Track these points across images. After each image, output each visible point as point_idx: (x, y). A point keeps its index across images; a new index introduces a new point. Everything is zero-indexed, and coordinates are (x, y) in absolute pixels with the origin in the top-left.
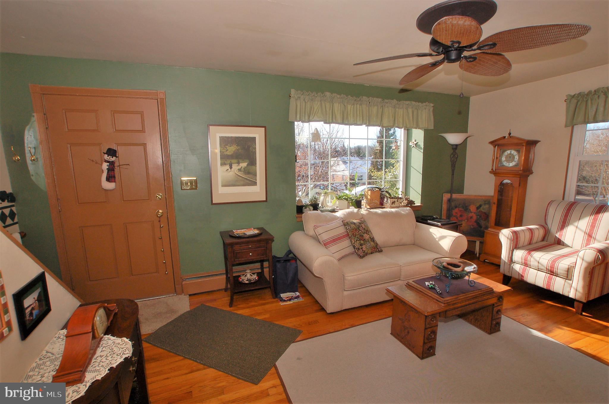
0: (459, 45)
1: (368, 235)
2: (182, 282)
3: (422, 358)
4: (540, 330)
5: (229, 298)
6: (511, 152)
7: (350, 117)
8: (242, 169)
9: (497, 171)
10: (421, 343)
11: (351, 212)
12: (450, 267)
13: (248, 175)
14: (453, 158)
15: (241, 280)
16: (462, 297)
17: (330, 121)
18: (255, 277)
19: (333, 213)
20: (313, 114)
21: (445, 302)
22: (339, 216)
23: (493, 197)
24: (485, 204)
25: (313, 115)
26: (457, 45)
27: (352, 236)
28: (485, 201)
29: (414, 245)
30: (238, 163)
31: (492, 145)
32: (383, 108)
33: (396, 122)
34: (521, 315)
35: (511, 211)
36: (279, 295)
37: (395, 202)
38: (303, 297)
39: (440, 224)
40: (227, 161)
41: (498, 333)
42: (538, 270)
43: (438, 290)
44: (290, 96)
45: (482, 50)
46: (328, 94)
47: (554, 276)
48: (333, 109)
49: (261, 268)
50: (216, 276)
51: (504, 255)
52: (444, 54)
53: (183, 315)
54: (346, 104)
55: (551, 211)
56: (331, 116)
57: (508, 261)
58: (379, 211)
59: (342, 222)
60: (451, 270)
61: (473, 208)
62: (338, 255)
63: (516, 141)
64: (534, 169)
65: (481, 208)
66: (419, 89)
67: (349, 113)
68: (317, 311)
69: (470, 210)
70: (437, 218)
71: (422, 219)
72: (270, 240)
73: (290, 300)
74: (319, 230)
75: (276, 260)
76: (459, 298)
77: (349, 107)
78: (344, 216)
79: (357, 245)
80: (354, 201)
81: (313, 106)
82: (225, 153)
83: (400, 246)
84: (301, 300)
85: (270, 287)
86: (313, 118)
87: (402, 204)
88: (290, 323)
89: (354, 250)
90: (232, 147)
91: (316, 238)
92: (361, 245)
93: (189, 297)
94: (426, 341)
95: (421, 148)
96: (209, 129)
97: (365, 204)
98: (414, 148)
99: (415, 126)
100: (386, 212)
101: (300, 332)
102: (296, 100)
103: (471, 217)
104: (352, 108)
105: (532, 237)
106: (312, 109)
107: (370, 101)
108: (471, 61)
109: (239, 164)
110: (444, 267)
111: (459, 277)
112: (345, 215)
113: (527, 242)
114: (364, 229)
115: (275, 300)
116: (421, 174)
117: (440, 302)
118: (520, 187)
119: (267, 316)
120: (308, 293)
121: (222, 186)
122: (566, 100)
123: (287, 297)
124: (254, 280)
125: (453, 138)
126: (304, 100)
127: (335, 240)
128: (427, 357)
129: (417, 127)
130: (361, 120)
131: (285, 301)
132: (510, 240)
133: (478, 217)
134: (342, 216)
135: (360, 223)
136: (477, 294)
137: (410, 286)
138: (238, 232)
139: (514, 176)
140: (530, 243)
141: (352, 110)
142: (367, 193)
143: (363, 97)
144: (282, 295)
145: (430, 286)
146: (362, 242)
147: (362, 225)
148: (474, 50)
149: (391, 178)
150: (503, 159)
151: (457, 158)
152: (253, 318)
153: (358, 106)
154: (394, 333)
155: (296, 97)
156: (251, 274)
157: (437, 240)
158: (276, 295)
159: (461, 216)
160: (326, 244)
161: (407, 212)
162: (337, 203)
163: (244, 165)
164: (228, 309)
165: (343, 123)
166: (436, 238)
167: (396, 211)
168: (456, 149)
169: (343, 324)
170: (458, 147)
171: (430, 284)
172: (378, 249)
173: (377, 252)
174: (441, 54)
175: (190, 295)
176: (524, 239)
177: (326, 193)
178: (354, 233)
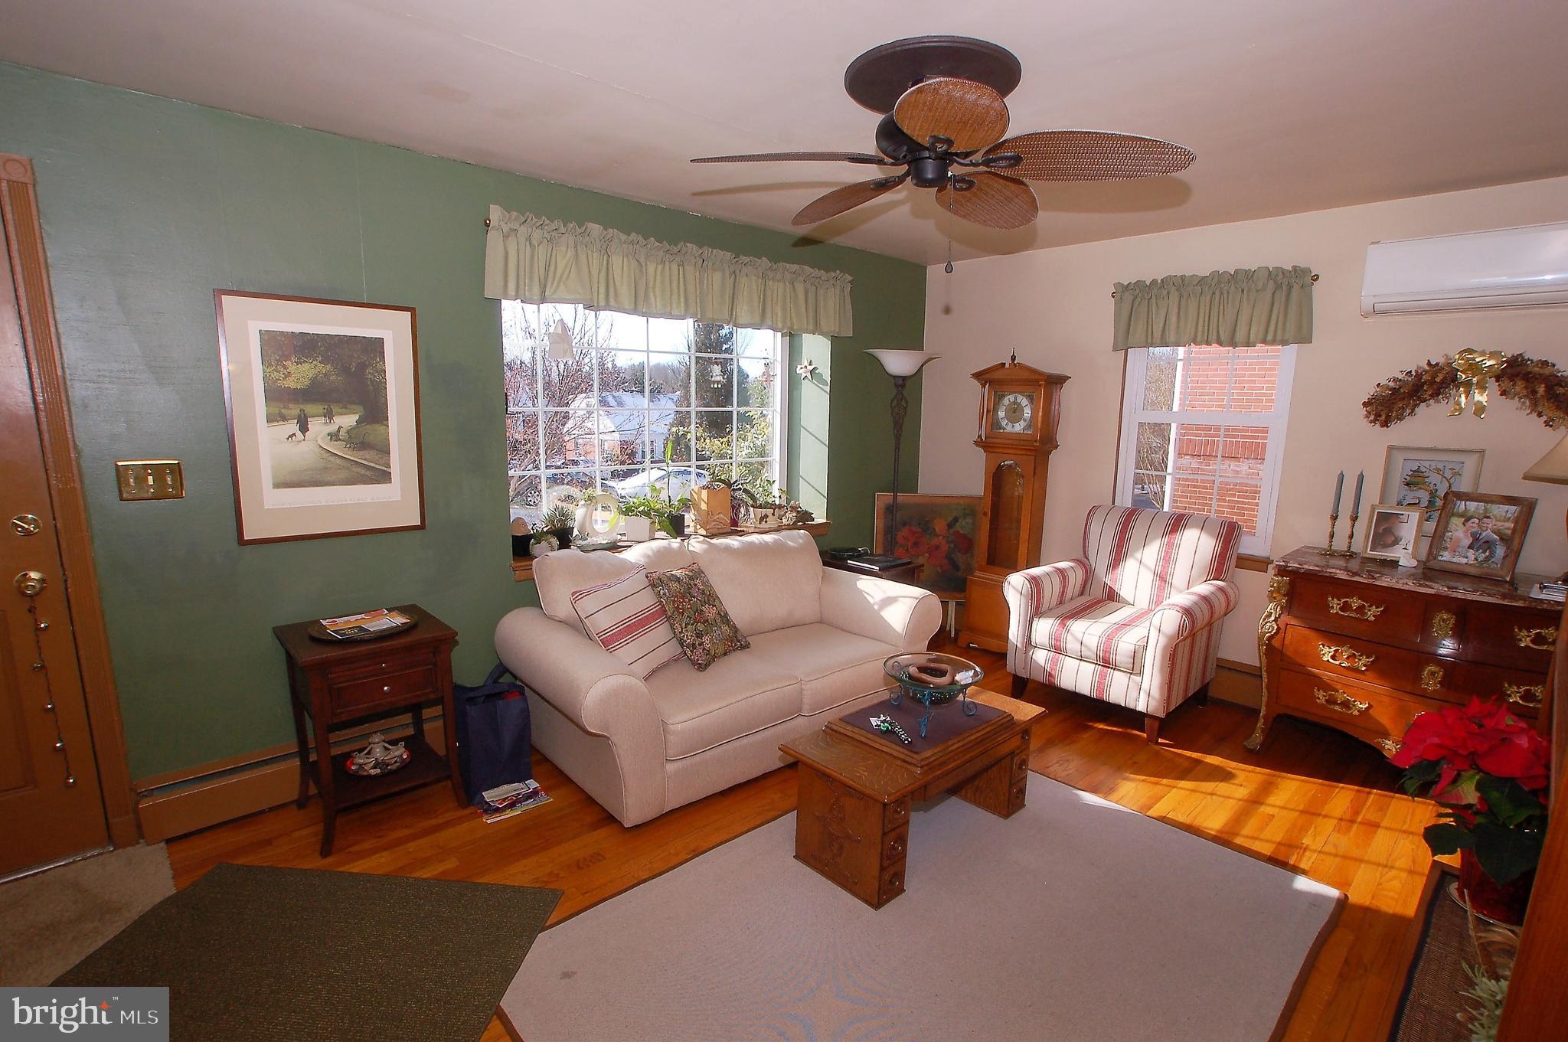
0: (949, 148)
1: (714, 608)
2: (137, 803)
3: (877, 903)
4: (1094, 790)
5: (320, 827)
6: (1016, 398)
7: (654, 292)
8: (342, 432)
9: (990, 440)
10: (875, 870)
11: (664, 547)
12: (925, 676)
13: (361, 453)
14: (897, 409)
15: (353, 768)
16: (955, 745)
17: (600, 304)
18: (400, 752)
19: (616, 554)
20: (553, 283)
21: (924, 763)
22: (633, 561)
23: (980, 498)
24: (965, 516)
25: (555, 285)
26: (945, 147)
27: (676, 612)
28: (965, 509)
29: (820, 623)
30: (329, 415)
31: (979, 380)
32: (735, 277)
33: (769, 315)
34: (1058, 763)
35: (1018, 528)
36: (478, 797)
37: (766, 516)
38: (547, 790)
39: (878, 568)
40: (288, 408)
41: (1022, 812)
42: (1081, 660)
43: (903, 734)
44: (488, 225)
45: (992, 166)
46: (595, 228)
47: (1110, 670)
48: (608, 269)
49: (413, 723)
50: (267, 764)
51: (1015, 632)
52: (909, 163)
53: (156, 910)
54: (642, 261)
55: (1095, 528)
56: (602, 290)
57: (1023, 646)
58: (734, 542)
59: (647, 577)
60: (925, 685)
61: (940, 526)
62: (643, 668)
63: (1025, 375)
64: (1060, 438)
65: (958, 524)
66: (841, 240)
67: (651, 284)
68: (595, 826)
69: (934, 529)
70: (866, 553)
71: (833, 557)
72: (443, 641)
73: (512, 806)
74: (587, 605)
75: (464, 695)
76: (950, 749)
77: (651, 268)
78: (647, 560)
79: (689, 637)
80: (666, 515)
81: (553, 257)
82: (280, 383)
83: (790, 629)
84: (544, 799)
85: (449, 777)
86: (555, 291)
87: (784, 520)
88: (521, 873)
89: (680, 650)
90: (306, 366)
91: (577, 626)
92: (699, 636)
93: (168, 848)
94: (885, 864)
95: (824, 383)
96: (219, 305)
97: (692, 524)
98: (807, 380)
99: (811, 327)
100: (751, 544)
101: (556, 897)
102: (506, 237)
103: (937, 547)
104: (659, 273)
105: (1064, 587)
106: (552, 268)
107: (705, 256)
108: (962, 189)
109: (331, 418)
110: (911, 677)
111: (945, 698)
112: (649, 556)
113: (1054, 601)
114: (703, 593)
115: (468, 811)
116: (825, 445)
117: (910, 764)
118: (1036, 477)
119: (451, 863)
120: (557, 778)
121: (277, 486)
122: (1114, 293)
123: (504, 800)
124: (396, 762)
125: (897, 362)
126: (529, 239)
127: (632, 628)
128: (888, 901)
129: (816, 330)
130: (682, 304)
131: (497, 810)
132: (1026, 596)
133: (952, 545)
134: (643, 561)
135: (691, 578)
136: (984, 735)
137: (836, 731)
138: (338, 625)
139: (1024, 452)
140: (1061, 602)
141: (658, 277)
142: (699, 494)
143: (688, 244)
144: (488, 795)
145: (884, 727)
146: (701, 627)
147: (697, 582)
148: (976, 165)
149: (749, 455)
150: (1001, 414)
151: (905, 408)
152: (407, 878)
153: (675, 267)
154: (804, 854)
155: (506, 229)
156: (387, 745)
157: (876, 607)
158: (469, 796)
159: (916, 544)
160: (609, 641)
161: (801, 541)
162: (622, 523)
163: (347, 420)
164: (319, 863)
165: (635, 311)
166: (874, 604)
167: (776, 541)
168: (903, 386)
169: (672, 851)
170: (908, 383)
171: (882, 722)
172: (739, 641)
173: (737, 648)
174: (904, 164)
175: (169, 841)
176: (1051, 591)
177: (590, 498)
178: (678, 606)
